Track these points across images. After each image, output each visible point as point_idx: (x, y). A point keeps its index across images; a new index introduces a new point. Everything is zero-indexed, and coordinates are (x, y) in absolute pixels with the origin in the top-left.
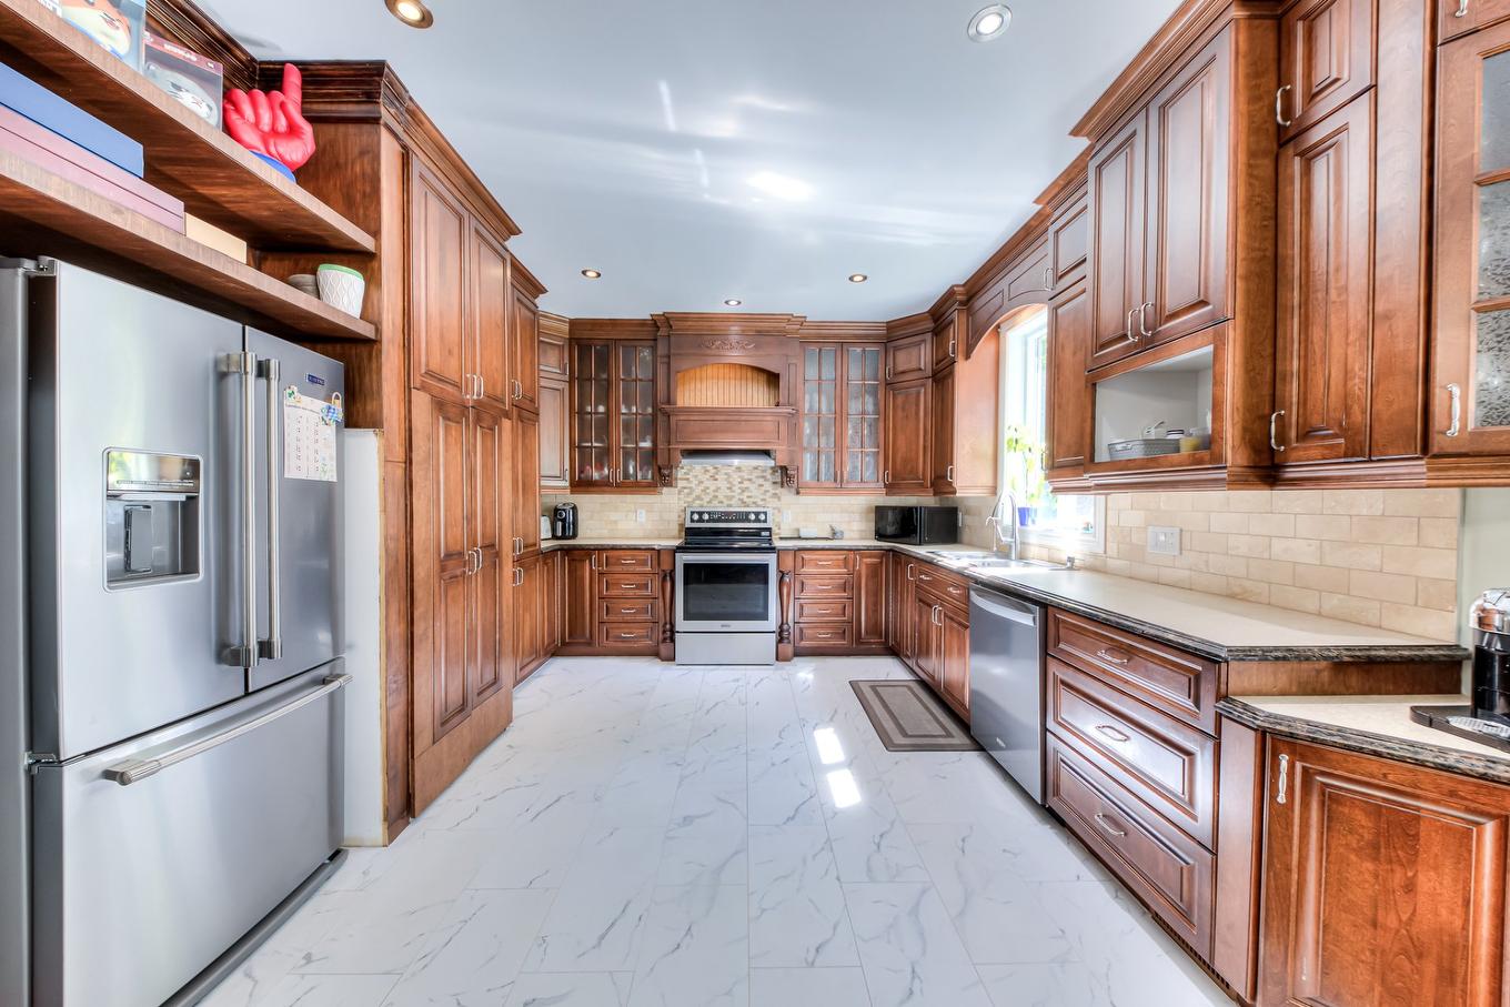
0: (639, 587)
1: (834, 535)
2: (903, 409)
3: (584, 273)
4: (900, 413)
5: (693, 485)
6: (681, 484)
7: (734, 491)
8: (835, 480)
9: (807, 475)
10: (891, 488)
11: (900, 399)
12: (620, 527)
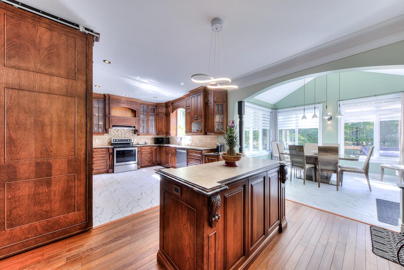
0: (103, 157)
1: (146, 143)
4: (159, 120)
5: (112, 133)
7: (122, 135)
8: (147, 132)
9: (141, 131)
10: (157, 134)
11: (159, 118)
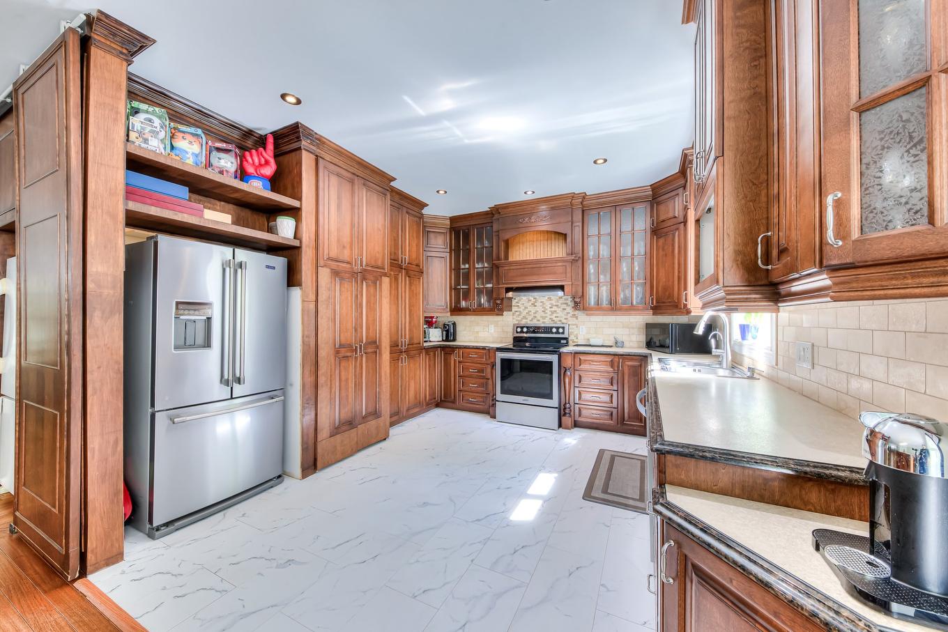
0: (479, 371)
1: (617, 344)
2: (663, 250)
3: (438, 192)
4: (661, 252)
5: (521, 310)
6: (514, 309)
7: (547, 313)
8: (611, 305)
9: (592, 301)
10: (655, 309)
11: (661, 242)
12: (480, 335)
